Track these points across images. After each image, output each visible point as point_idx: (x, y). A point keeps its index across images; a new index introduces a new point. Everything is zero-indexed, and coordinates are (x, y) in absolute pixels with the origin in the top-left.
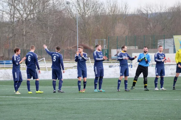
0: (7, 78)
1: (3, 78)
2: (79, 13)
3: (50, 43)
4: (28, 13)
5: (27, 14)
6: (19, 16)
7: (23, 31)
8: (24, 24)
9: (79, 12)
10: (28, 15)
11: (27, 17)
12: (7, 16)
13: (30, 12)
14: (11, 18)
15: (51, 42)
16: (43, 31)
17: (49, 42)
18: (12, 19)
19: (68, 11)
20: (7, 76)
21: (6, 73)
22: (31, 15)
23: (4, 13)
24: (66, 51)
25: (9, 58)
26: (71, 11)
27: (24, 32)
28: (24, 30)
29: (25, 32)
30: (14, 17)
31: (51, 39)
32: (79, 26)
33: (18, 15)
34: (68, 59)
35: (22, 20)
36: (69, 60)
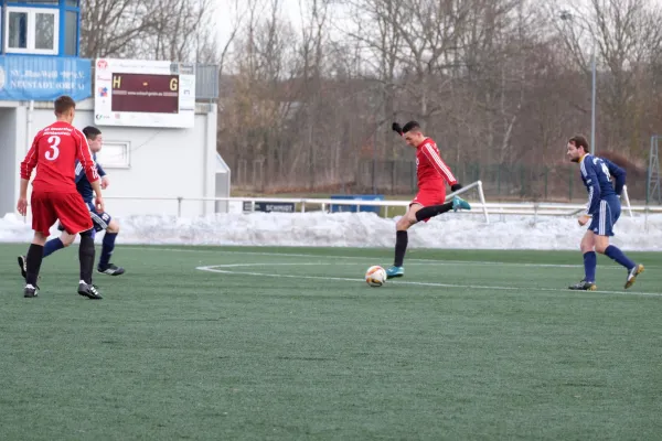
0: (358, 240)
1: (347, 240)
2: (603, 53)
3: (505, 146)
4: (439, 46)
5: (433, 47)
6: (409, 54)
7: (421, 105)
8: (424, 80)
9: (602, 49)
10: (437, 52)
11: (435, 58)
12: (371, 54)
13: (444, 45)
14: (383, 63)
15: (509, 142)
16: (483, 105)
17: (502, 143)
18: (387, 66)
19: (566, 46)
20: (357, 232)
21: (357, 223)
22: (449, 56)
23: (363, 43)
24: (553, 171)
25: (372, 188)
26: (577, 46)
27: (424, 108)
28: (423, 100)
29: (428, 106)
30: (393, 57)
31: (508, 133)
32: (598, 95)
33: (408, 51)
34: (562, 196)
35: (418, 69)
36: (564, 199)
